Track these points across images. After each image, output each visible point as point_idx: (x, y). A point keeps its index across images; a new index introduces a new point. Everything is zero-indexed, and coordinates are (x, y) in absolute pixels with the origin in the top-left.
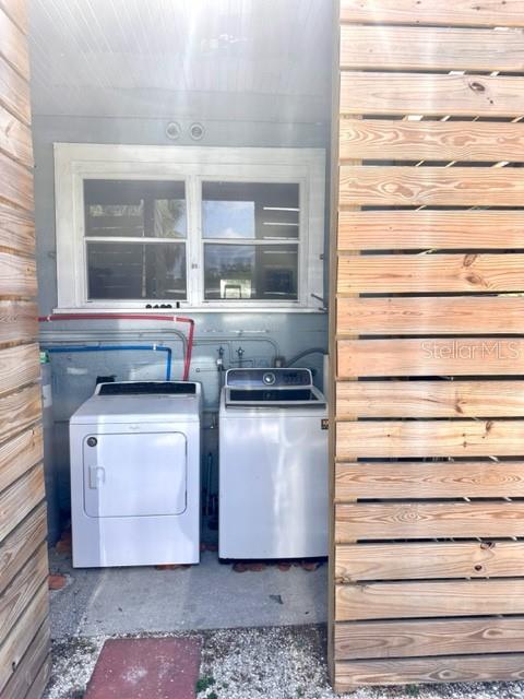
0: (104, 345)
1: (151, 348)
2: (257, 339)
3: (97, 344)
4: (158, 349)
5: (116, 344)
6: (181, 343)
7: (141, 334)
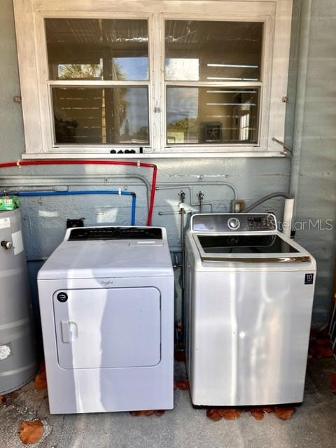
0: (72, 189)
1: (116, 193)
2: (217, 183)
3: (65, 189)
4: (123, 193)
5: (83, 189)
6: (144, 188)
7: (106, 179)
